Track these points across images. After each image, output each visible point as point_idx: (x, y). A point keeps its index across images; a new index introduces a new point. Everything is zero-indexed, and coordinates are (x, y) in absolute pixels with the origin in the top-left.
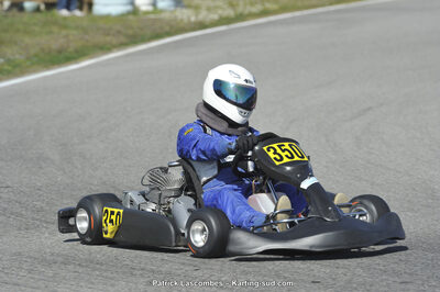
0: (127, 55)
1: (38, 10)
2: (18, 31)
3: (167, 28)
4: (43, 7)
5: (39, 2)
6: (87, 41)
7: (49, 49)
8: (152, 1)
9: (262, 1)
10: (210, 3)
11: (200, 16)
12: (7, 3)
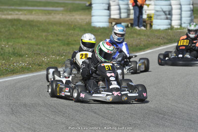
0: (167, 48)
1: (127, 26)
4: (130, 25)
5: (128, 23)
6: (149, 41)
7: (132, 44)
8: (179, 24)
12: (114, 24)
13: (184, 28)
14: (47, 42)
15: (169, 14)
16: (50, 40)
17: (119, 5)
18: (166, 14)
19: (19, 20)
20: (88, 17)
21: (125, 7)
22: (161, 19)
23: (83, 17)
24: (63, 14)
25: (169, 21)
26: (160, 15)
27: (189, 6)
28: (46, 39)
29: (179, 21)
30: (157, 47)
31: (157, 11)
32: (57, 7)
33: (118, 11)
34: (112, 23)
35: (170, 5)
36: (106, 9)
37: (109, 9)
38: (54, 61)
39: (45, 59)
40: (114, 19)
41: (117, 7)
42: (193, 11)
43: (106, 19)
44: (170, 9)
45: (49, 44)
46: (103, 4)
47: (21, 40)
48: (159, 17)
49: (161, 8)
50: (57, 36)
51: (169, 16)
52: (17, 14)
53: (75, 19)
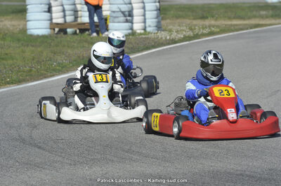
1: (75, 33)
2: (64, 46)
3: (153, 44)
4: (78, 31)
5: (76, 29)
8: (143, 28)
9: (210, 26)
10: (178, 28)
11: (173, 36)
12: (57, 30)
13: (149, 33)
15: (130, 16)
17: (62, 5)
18: (125, 16)
20: (22, 22)
21: (73, 7)
22: (119, 22)
23: (14, 23)
25: (130, 24)
26: (117, 17)
27: (154, 4)
29: (143, 24)
31: (114, 12)
33: (62, 14)
34: (54, 30)
35: (130, 4)
36: (45, 12)
37: (49, 10)
40: (58, 24)
41: (61, 8)
42: (159, 10)
43: (47, 24)
44: (130, 9)
46: (41, 4)
48: (116, 20)
49: (119, 8)
51: (129, 18)
53: (5, 25)
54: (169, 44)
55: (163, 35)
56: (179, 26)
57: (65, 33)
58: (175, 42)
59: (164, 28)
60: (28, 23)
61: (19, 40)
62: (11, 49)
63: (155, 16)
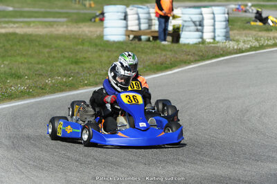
0: (199, 66)
1: (148, 40)
2: (139, 52)
3: (222, 52)
4: (151, 39)
5: (149, 36)
6: (177, 58)
7: (156, 62)
8: (212, 37)
9: (274, 38)
10: (245, 39)
11: (240, 46)
12: (132, 36)
13: (218, 42)
14: (51, 60)
15: (200, 25)
16: (54, 57)
17: (138, 14)
18: (196, 25)
19: (14, 34)
20: (99, 29)
21: (147, 15)
22: (190, 31)
23: (93, 29)
24: (67, 25)
25: (200, 33)
26: (189, 26)
27: (223, 15)
28: (49, 56)
29: (212, 34)
30: (187, 66)
31: (185, 21)
32: (59, 17)
33: (137, 22)
34: (129, 36)
35: (201, 14)
36: (121, 19)
37: (125, 18)
38: (60, 83)
39: (49, 81)
40: (132, 31)
42: (228, 21)
43: (122, 31)
44: (201, 19)
45: (53, 62)
46: (118, 12)
47: (18, 58)
48: (187, 29)
49: (190, 18)
50: (62, 52)
51: (199, 28)
52: (12, 27)
53: (83, 31)
54: (236, 53)
55: (231, 45)
56: (246, 36)
57: (140, 39)
58: (243, 52)
59: (231, 38)
60: (105, 30)
61: (96, 45)
62: (89, 53)
63: (224, 26)
